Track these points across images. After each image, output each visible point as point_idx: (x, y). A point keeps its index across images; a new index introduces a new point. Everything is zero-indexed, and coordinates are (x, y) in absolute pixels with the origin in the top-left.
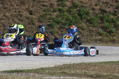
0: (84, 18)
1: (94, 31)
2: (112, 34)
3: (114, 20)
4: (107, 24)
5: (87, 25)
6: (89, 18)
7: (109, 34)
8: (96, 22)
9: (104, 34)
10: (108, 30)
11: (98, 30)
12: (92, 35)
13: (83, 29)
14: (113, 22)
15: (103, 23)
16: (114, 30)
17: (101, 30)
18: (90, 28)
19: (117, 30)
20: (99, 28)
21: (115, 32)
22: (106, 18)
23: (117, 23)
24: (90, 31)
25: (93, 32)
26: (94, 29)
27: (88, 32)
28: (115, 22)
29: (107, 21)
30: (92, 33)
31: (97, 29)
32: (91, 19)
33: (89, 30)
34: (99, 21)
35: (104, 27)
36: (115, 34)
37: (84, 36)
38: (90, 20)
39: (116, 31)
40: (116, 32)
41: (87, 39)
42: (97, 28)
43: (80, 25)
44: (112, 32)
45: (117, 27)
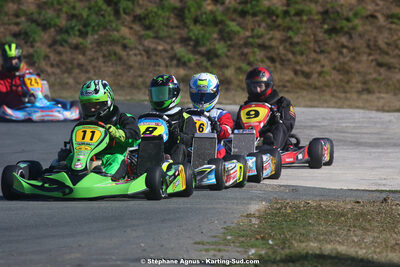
0: (125, 13)
1: (161, 51)
2: (216, 61)
3: (219, 18)
4: (196, 30)
5: (136, 33)
6: (139, 11)
7: (208, 60)
8: (164, 24)
9: (193, 62)
10: (203, 49)
11: (172, 49)
12: (156, 64)
13: (125, 47)
14: (216, 22)
15: (185, 25)
16: (221, 47)
17: (180, 50)
18: (146, 43)
19: (232, 50)
20: (175, 42)
21: (227, 56)
22: (192, 10)
23: (228, 26)
24: (147, 52)
25: (156, 55)
26: (160, 48)
27: (141, 54)
28: (222, 22)
29: (196, 21)
30: (154, 58)
31: (168, 47)
32: (147, 15)
33: (144, 50)
34: (173, 21)
35: (189, 39)
36: (227, 61)
37: (131, 67)
38: (145, 19)
39: (229, 50)
40: (229, 54)
41: (141, 76)
42: (168, 43)
43: (115, 33)
44: (217, 56)
45: (230, 40)
